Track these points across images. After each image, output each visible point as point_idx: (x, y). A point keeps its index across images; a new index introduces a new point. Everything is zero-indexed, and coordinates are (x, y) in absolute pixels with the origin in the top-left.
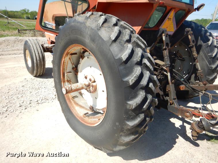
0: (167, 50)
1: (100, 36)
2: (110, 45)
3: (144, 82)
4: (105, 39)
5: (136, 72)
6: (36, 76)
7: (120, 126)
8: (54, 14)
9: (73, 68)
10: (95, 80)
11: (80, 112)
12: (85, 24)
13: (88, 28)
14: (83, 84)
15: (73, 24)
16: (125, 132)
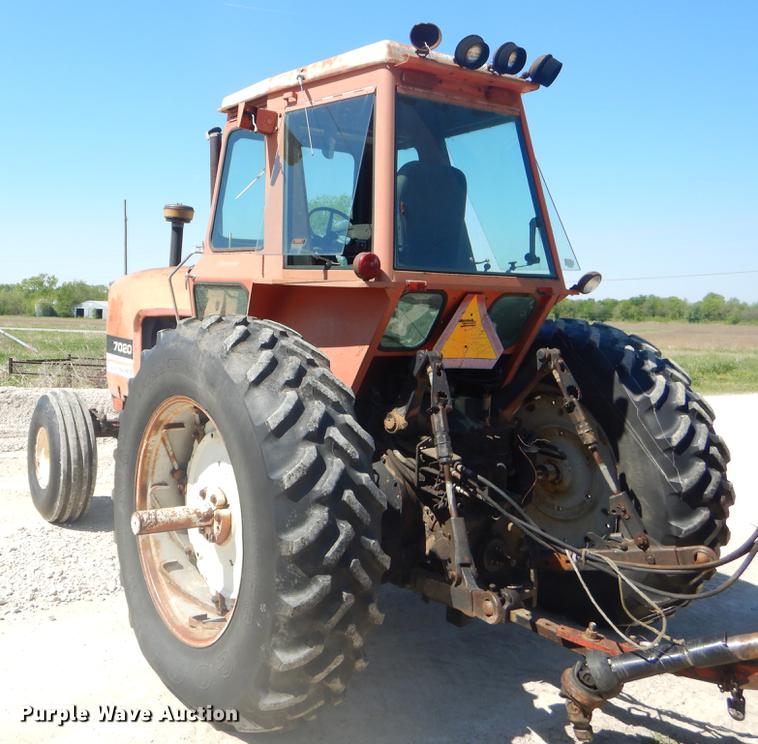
0: (440, 414)
1: (225, 372)
2: (246, 394)
3: (326, 484)
4: (235, 381)
5: (301, 458)
6: (56, 522)
7: (268, 616)
8: (141, 311)
9: (173, 472)
10: (226, 501)
11: (182, 613)
12: (197, 346)
13: (203, 355)
14: (191, 512)
15: (172, 345)
16: (282, 634)
